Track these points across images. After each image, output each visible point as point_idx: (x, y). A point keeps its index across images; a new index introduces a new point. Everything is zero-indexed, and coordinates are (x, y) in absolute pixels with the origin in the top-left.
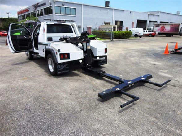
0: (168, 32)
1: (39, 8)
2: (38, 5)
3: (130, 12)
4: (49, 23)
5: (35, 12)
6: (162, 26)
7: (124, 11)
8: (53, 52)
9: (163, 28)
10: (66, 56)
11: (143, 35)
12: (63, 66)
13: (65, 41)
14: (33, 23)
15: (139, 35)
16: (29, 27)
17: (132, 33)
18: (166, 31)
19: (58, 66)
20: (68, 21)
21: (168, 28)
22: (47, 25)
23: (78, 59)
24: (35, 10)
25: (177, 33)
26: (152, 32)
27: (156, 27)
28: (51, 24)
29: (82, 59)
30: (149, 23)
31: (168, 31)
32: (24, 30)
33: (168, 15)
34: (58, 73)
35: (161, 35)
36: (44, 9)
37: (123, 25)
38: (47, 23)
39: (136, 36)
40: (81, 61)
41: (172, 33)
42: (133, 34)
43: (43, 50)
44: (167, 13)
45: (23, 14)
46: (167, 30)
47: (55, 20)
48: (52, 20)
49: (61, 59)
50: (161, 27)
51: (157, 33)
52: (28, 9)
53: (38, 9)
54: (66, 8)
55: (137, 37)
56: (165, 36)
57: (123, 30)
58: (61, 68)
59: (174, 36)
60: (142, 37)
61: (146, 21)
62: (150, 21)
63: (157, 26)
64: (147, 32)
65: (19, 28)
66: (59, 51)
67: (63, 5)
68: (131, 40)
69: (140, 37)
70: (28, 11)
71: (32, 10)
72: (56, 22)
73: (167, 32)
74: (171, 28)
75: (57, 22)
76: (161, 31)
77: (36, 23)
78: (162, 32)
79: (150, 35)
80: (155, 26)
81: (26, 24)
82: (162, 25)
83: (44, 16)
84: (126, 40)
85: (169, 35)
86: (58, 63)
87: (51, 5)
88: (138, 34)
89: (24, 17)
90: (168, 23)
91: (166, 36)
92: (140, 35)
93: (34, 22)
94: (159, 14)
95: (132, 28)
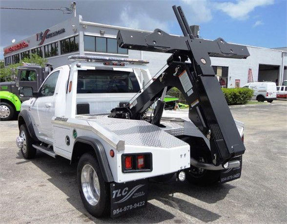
1: (49, 39)
2: (49, 33)
4: (85, 67)
5: (40, 48)
8: (99, 148)
10: (141, 161)
11: (275, 97)
12: (128, 191)
14: (38, 69)
15: (267, 97)
16: (28, 80)
17: (252, 92)
19: (114, 192)
20: (130, 62)
22: (79, 72)
23: (176, 170)
24: (41, 44)
28: (88, 70)
29: (185, 171)
30: (284, 72)
32: (15, 85)
34: (115, 212)
36: (61, 41)
37: (229, 75)
38: (78, 66)
39: (261, 98)
40: (182, 177)
42: (254, 94)
43: (68, 138)
45: (14, 53)
47: (98, 60)
48: (91, 59)
49: (124, 170)
52: (27, 43)
53: (47, 42)
54: (107, 38)
55: (263, 101)
57: (229, 86)
58: (122, 197)
60: (274, 101)
61: (277, 68)
62: (286, 68)
64: (282, 89)
65: (5, 81)
67: (101, 34)
68: (252, 107)
69: (270, 100)
70: (27, 46)
71: (34, 45)
72: (101, 66)
75: (105, 64)
77: (43, 69)
81: (21, 71)
83: (60, 55)
84: (240, 108)
86: (114, 182)
87: (75, 32)
88: (264, 94)
89: (17, 59)
92: (269, 97)
93: (40, 67)
95: (248, 82)
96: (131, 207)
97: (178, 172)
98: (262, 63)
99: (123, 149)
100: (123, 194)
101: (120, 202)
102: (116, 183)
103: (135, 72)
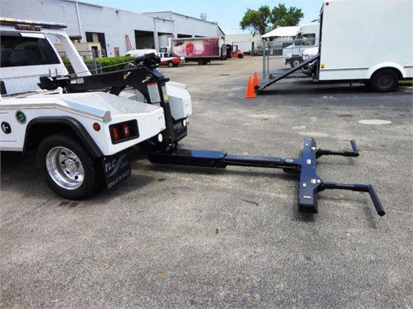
0: (202, 55)
3: (117, 12)
6: (189, 42)
7: (101, 7)
9: (190, 48)
10: (126, 130)
12: (116, 163)
13: (60, 89)
18: (197, 53)
19: (106, 166)
21: (199, 48)
25: (217, 56)
26: (171, 56)
27: (177, 45)
29: (163, 132)
30: (159, 38)
31: (200, 53)
33: (189, 20)
34: (109, 186)
35: (189, 63)
37: (107, 43)
41: (208, 57)
43: (6, 125)
44: (187, 17)
46: (199, 51)
50: (188, 46)
51: (182, 58)
56: (197, 63)
58: (113, 169)
59: (212, 62)
61: (151, 34)
62: (160, 34)
63: (179, 44)
64: (162, 56)
66: (107, 117)
73: (199, 55)
74: (206, 47)
76: (188, 54)
78: (190, 56)
79: (171, 64)
80: (174, 43)
82: (187, 40)
85: (203, 61)
90: (191, 36)
91: (199, 64)
94: (174, 18)
95: (128, 51)
96: (120, 178)
97: (157, 135)
98: (137, 29)
99: (110, 119)
100: (113, 166)
101: (111, 175)
102: (107, 157)
103: (47, 38)
